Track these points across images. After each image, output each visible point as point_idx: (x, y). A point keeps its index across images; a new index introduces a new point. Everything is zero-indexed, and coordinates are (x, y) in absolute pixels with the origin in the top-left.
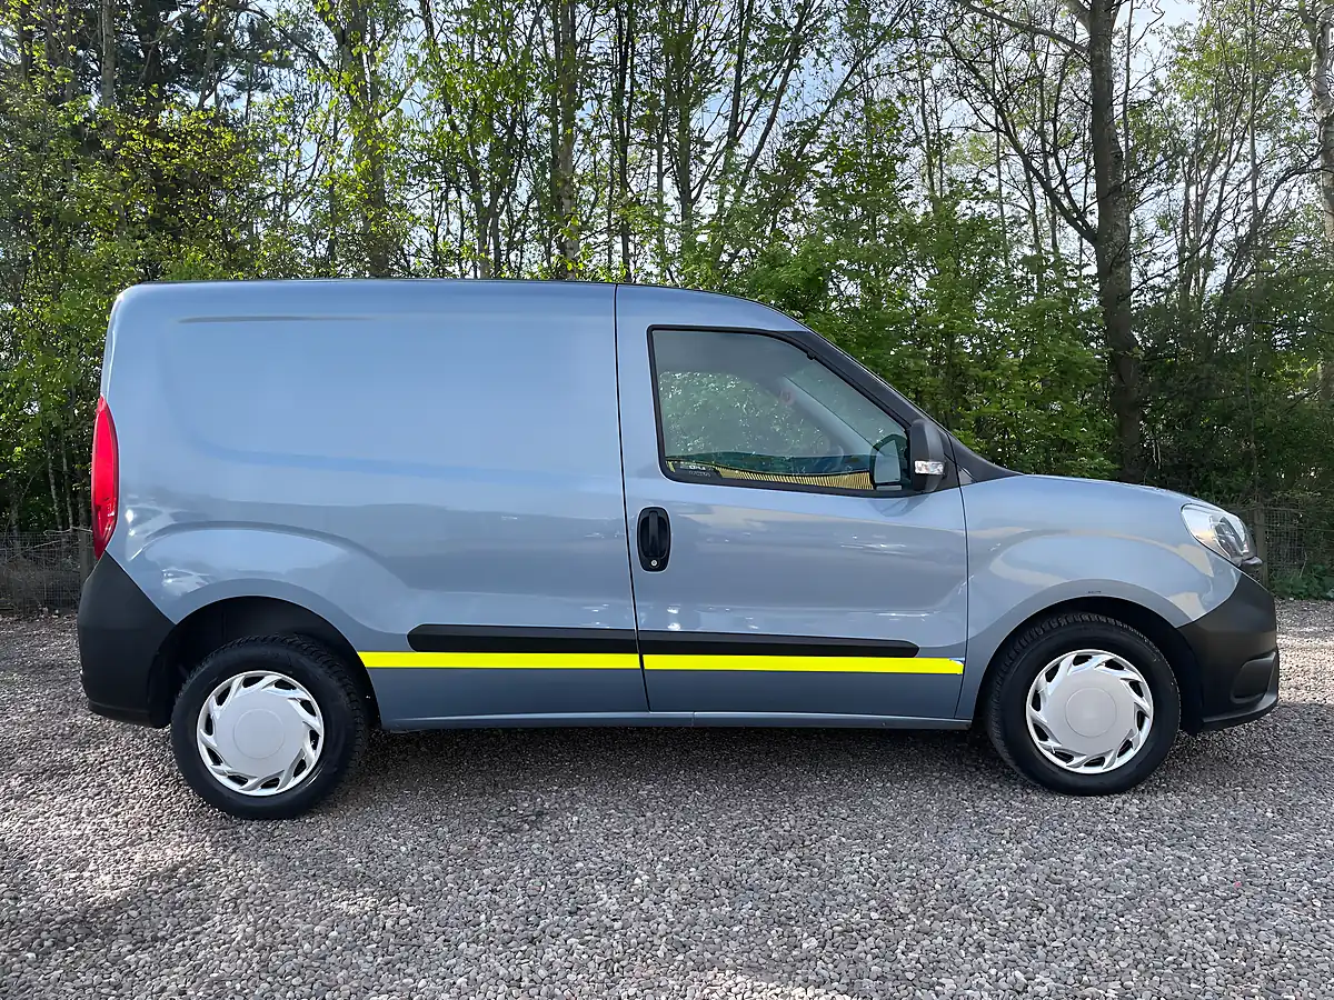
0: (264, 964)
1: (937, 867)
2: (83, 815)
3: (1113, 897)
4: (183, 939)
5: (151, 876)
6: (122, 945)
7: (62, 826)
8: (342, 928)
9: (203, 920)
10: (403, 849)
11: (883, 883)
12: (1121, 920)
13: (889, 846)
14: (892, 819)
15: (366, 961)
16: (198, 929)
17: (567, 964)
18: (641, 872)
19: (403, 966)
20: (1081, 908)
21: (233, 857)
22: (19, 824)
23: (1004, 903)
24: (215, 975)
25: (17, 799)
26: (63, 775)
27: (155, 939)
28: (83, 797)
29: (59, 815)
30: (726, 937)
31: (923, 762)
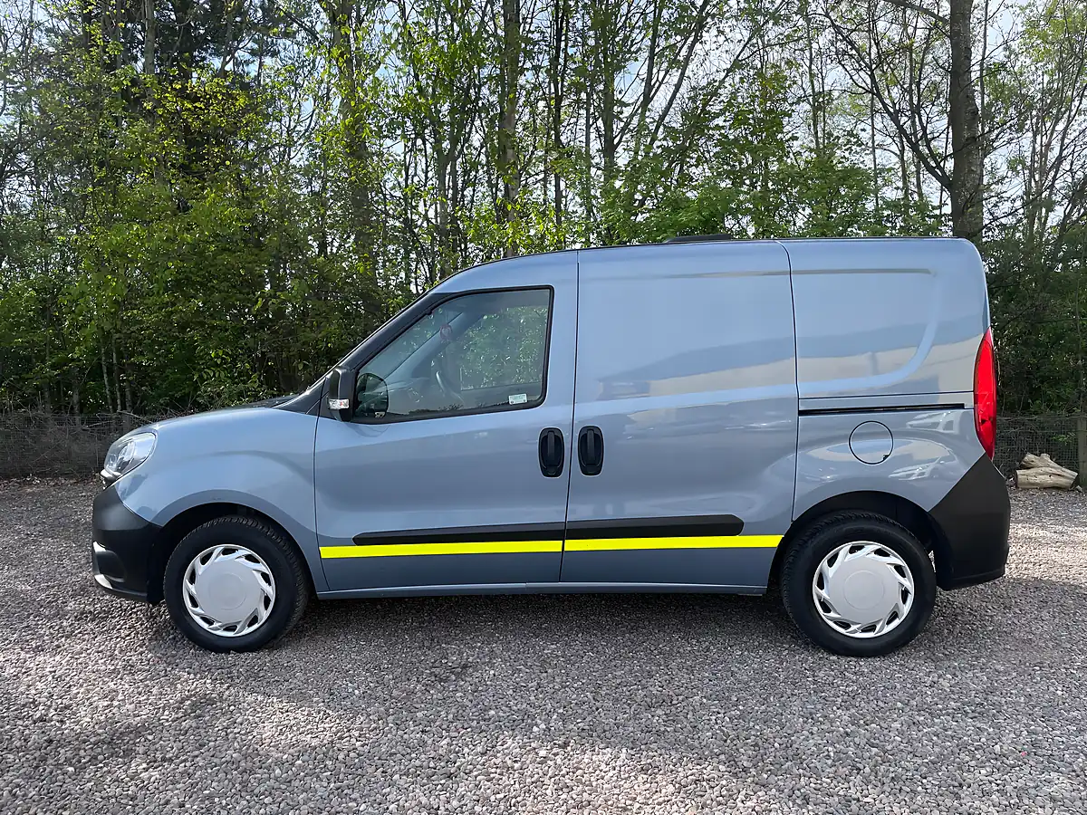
0: (245, 784)
1: (778, 728)
2: (116, 652)
3: (919, 761)
4: (185, 761)
5: (164, 707)
6: (138, 765)
7: (100, 662)
8: (306, 757)
9: (202, 746)
10: (357, 692)
11: (732, 740)
12: (924, 781)
13: (741, 708)
14: (746, 683)
15: (322, 786)
16: (197, 753)
18: (539, 722)
19: (349, 792)
20: (892, 769)
21: (227, 693)
22: (68, 658)
23: (829, 762)
24: (207, 792)
25: (67, 637)
26: (103, 618)
27: (164, 760)
28: (117, 638)
29: (98, 652)
31: (776, 634)
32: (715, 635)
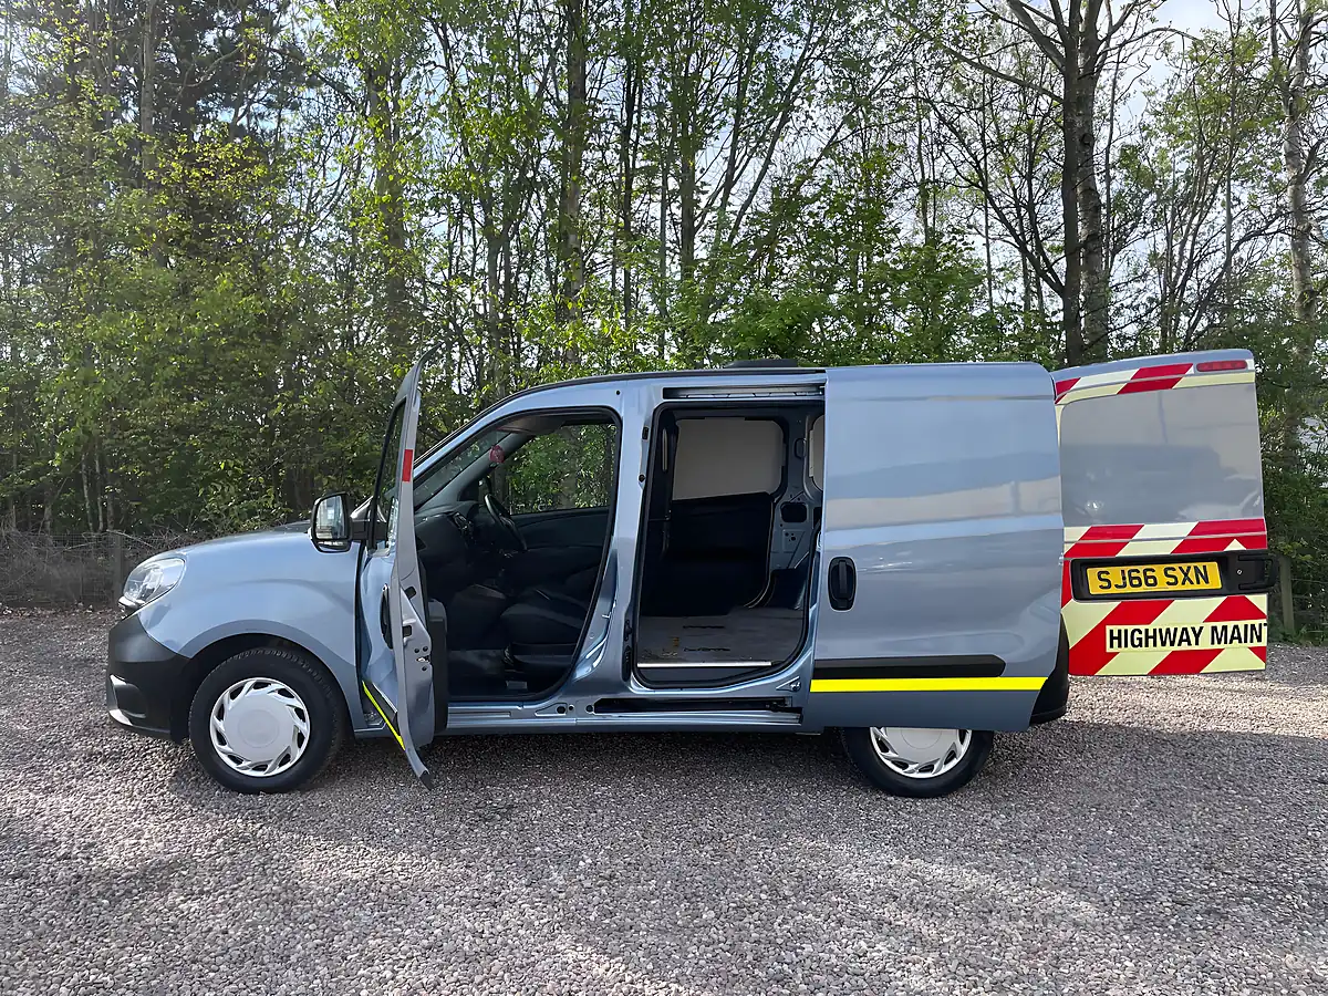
0: (287, 914)
1: (823, 862)
2: (135, 793)
3: (956, 891)
4: (224, 893)
5: (195, 845)
6: (174, 897)
7: (118, 802)
8: (348, 890)
9: (240, 880)
10: (397, 831)
11: (777, 872)
12: (957, 908)
13: (790, 844)
14: (799, 822)
15: (365, 915)
16: (236, 886)
17: (519, 922)
18: (585, 857)
19: (394, 919)
20: (927, 897)
21: (261, 831)
22: (82, 799)
24: (249, 920)
25: (78, 779)
26: (115, 759)
27: (202, 892)
28: (134, 779)
29: (115, 793)
30: (644, 908)
32: (774, 777)
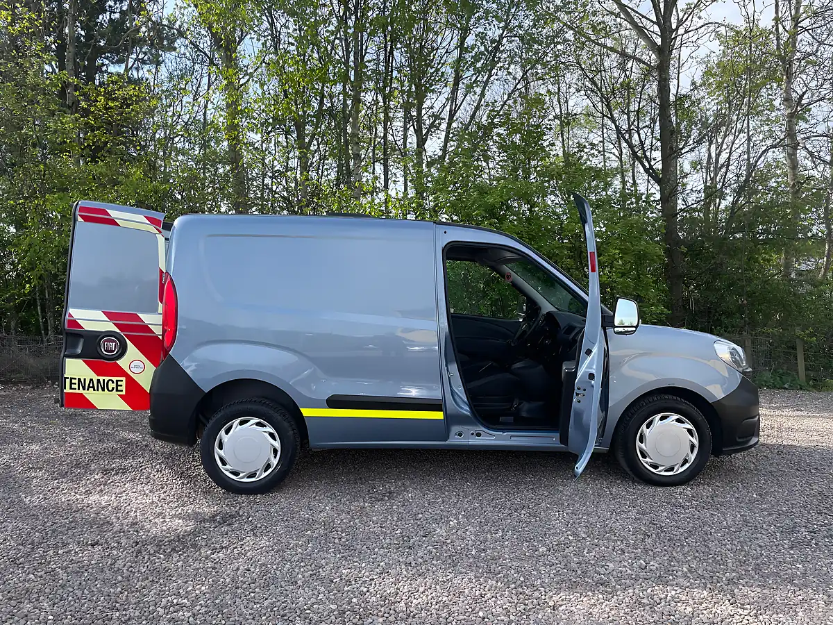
14: (570, 496)
23: (631, 533)
